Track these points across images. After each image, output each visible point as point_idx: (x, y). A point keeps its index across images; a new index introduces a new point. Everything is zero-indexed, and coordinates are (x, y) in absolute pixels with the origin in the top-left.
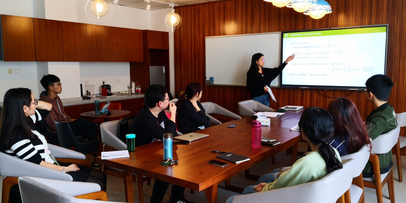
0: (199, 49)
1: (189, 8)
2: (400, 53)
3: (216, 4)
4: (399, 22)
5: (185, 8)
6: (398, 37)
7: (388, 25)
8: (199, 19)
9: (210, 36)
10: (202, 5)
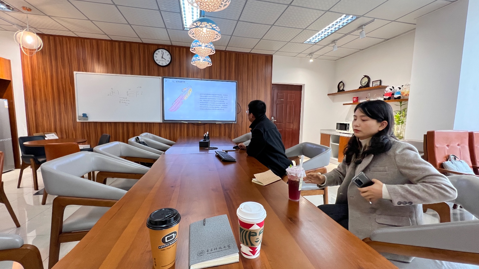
3: (86, 40)
7: (237, 81)
10: (67, 38)
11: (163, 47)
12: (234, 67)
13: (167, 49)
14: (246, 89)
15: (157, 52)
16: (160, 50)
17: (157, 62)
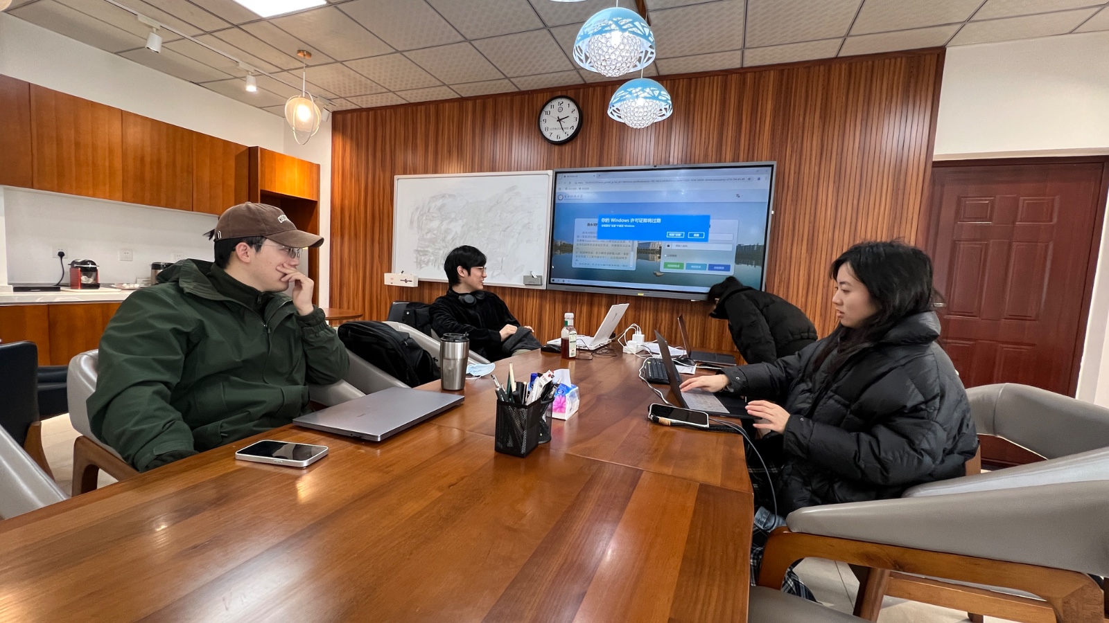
0: (381, 202)
1: (364, 113)
2: (794, 226)
3: (419, 107)
4: (794, 160)
5: (355, 114)
6: (790, 193)
7: (775, 163)
8: (384, 137)
9: (405, 173)
10: (392, 110)
11: (564, 94)
12: (768, 119)
13: (573, 97)
14: (810, 190)
15: (548, 108)
16: (555, 103)
17: (547, 134)
